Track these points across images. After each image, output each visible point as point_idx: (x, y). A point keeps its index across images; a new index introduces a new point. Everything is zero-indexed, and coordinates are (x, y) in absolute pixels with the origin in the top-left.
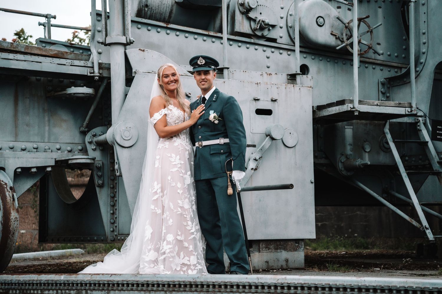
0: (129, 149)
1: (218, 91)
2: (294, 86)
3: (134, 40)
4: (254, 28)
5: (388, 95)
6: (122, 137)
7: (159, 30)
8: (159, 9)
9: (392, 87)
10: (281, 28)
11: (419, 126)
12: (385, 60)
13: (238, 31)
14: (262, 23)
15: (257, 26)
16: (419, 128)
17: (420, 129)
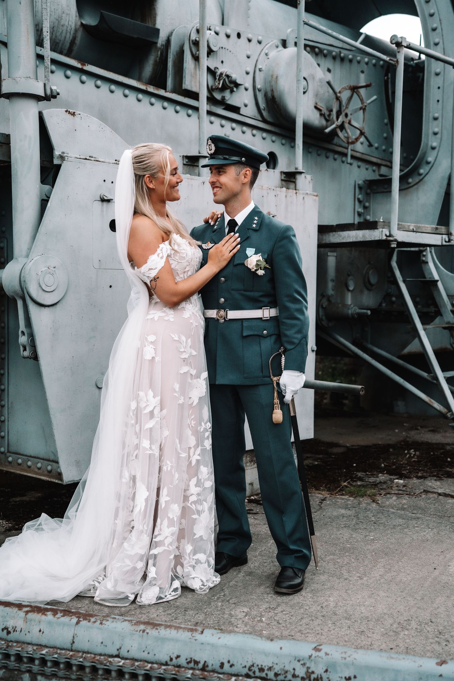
0: (51, 308)
1: (258, 210)
2: (296, 193)
3: (58, 91)
4: (212, 87)
5: (367, 204)
6: (40, 286)
7: (69, 73)
8: (54, 34)
9: (374, 193)
10: (246, 89)
11: (424, 256)
12: (367, 153)
13: (189, 88)
14: (227, 80)
15: (219, 84)
16: (424, 259)
17: (426, 261)
